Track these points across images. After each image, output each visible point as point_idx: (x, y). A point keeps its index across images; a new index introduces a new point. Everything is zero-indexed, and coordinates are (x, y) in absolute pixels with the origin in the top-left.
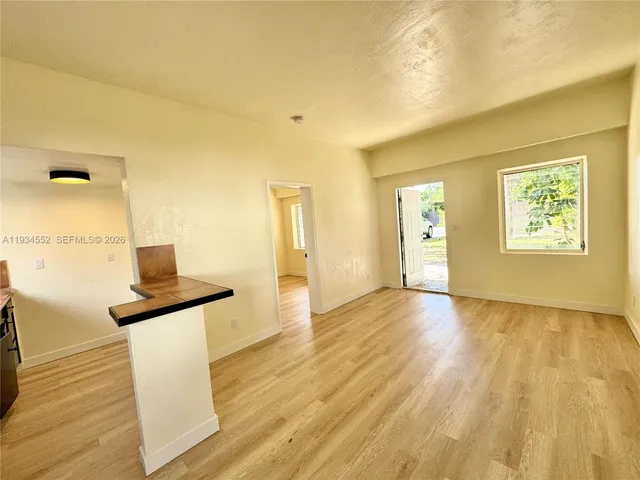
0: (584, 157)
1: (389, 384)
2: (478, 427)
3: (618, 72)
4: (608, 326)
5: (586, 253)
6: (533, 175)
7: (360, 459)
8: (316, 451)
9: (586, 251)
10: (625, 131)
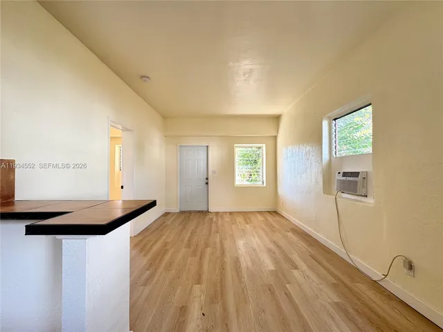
0: (264, 145)
1: (226, 260)
2: (276, 261)
3: (274, 115)
4: (274, 214)
5: (265, 184)
6: (244, 149)
7: (250, 298)
8: (225, 309)
9: (265, 185)
10: (276, 137)
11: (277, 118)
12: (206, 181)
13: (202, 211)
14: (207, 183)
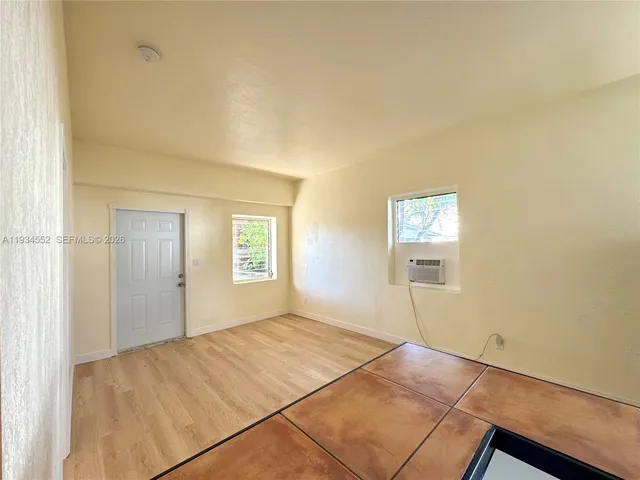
0: (274, 218)
9: (275, 277)
10: (289, 209)
11: (295, 184)
12: (180, 281)
13: (173, 341)
14: (182, 285)
